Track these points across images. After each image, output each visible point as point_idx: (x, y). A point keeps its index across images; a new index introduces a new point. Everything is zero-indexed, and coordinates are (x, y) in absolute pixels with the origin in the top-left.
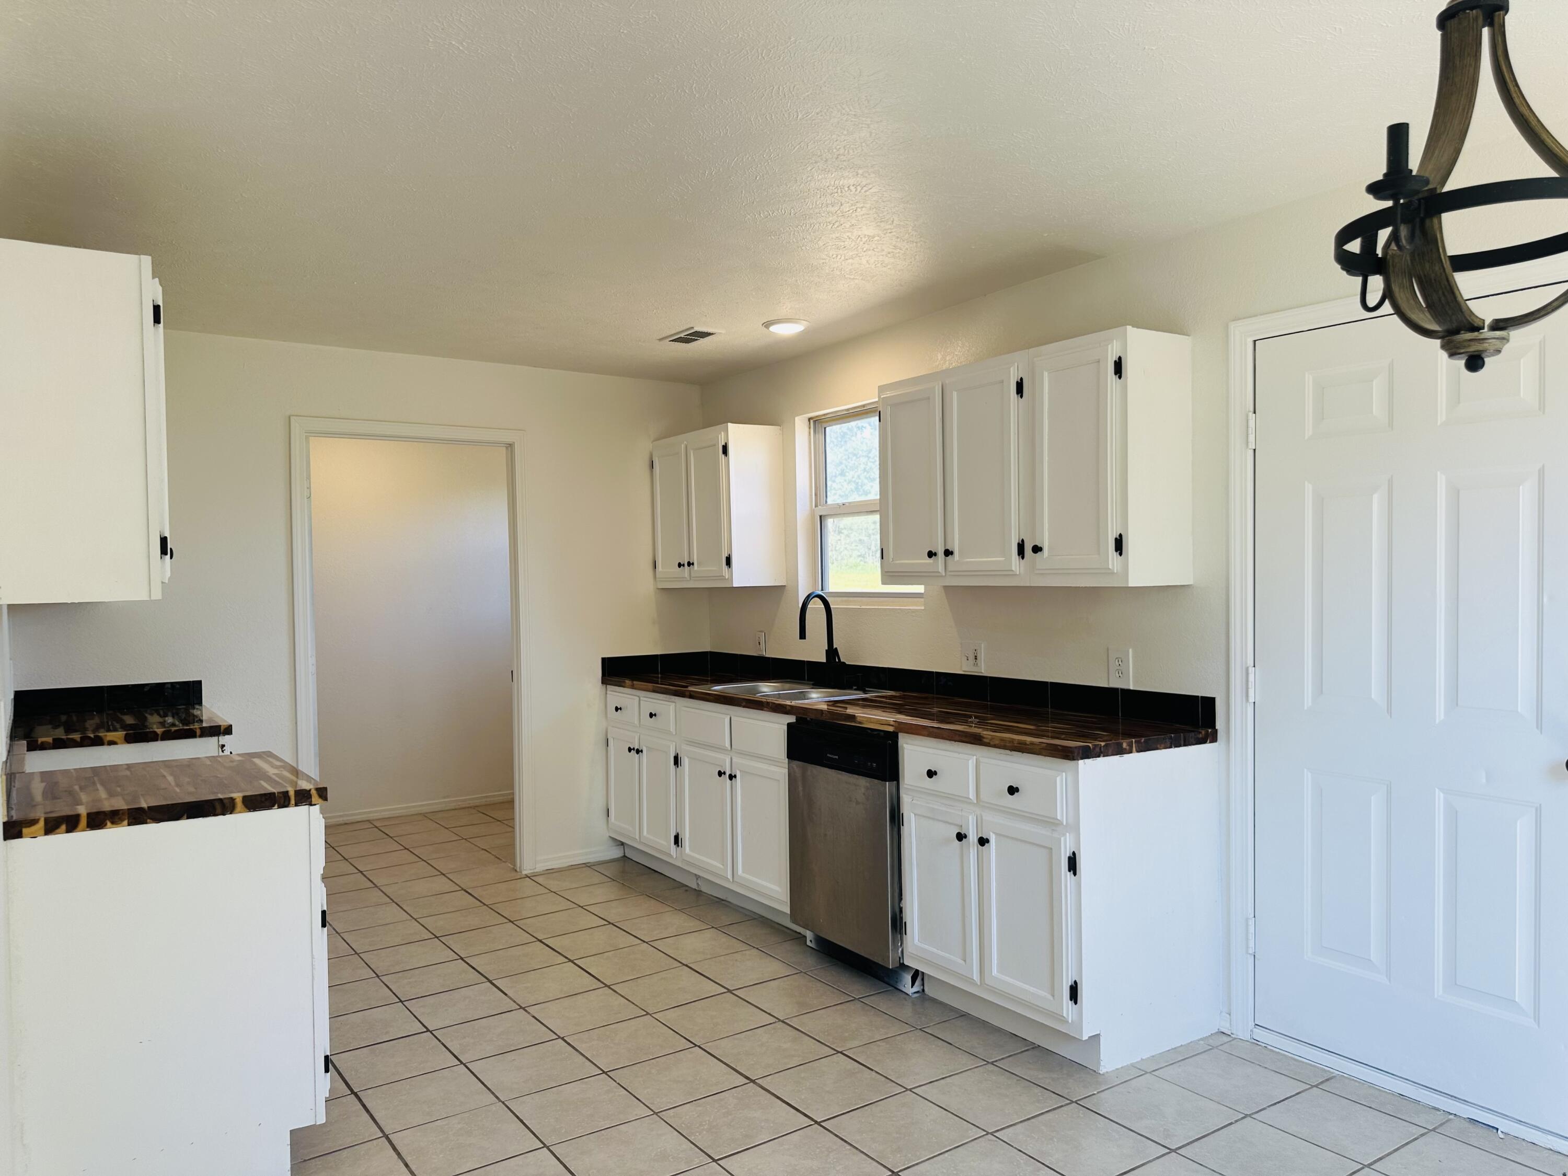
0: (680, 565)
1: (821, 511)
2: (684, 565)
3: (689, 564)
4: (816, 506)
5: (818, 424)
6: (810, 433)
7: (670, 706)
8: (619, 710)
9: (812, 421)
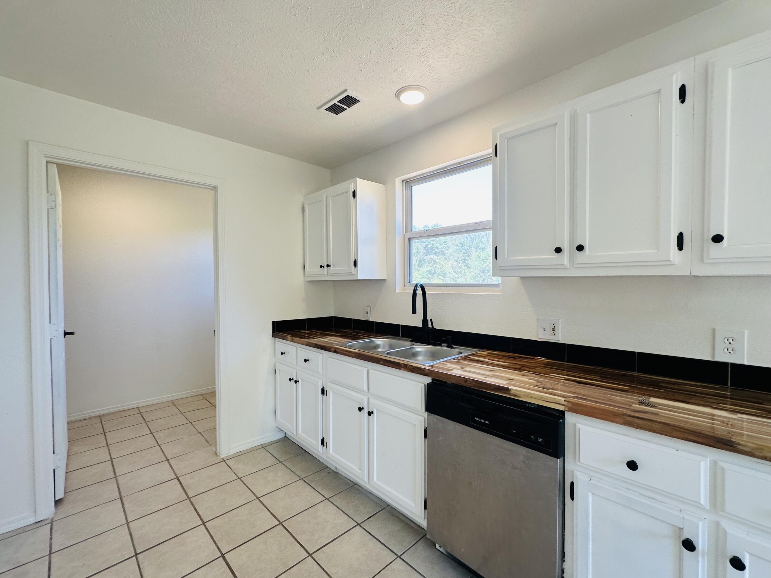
0: (321, 267)
1: (409, 235)
2: (323, 267)
3: (328, 266)
4: (406, 233)
5: (407, 183)
6: (403, 189)
7: (319, 356)
8: (283, 354)
9: (404, 182)
